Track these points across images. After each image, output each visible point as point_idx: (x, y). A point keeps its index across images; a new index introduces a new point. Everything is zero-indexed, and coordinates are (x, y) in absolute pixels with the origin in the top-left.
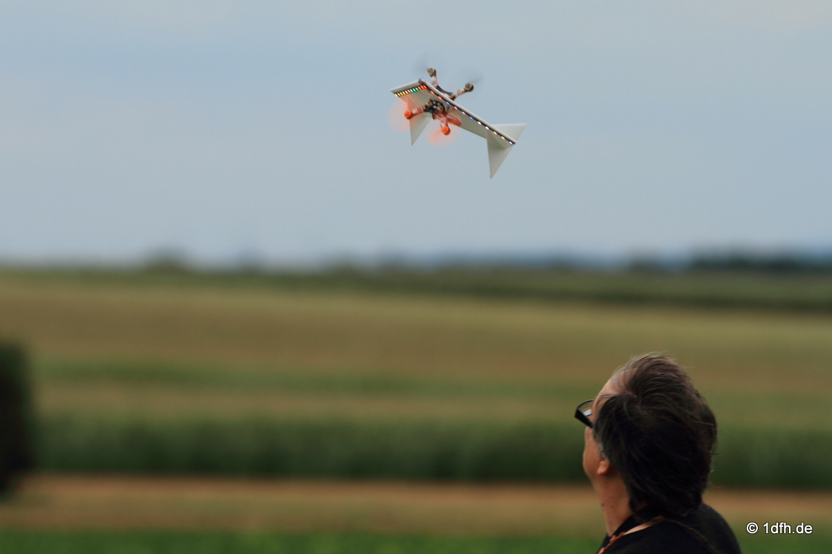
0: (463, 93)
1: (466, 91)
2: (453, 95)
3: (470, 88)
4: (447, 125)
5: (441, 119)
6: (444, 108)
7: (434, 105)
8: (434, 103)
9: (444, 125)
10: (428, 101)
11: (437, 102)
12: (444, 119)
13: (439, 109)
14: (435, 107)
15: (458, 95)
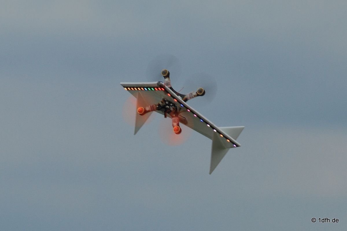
0: (195, 96)
1: (198, 95)
2: (185, 97)
3: (201, 93)
4: (178, 125)
5: (173, 119)
6: (176, 109)
7: (167, 105)
8: (167, 103)
9: (175, 124)
10: (161, 100)
11: (170, 102)
12: (176, 119)
13: (172, 109)
14: (168, 107)
15: (190, 98)
